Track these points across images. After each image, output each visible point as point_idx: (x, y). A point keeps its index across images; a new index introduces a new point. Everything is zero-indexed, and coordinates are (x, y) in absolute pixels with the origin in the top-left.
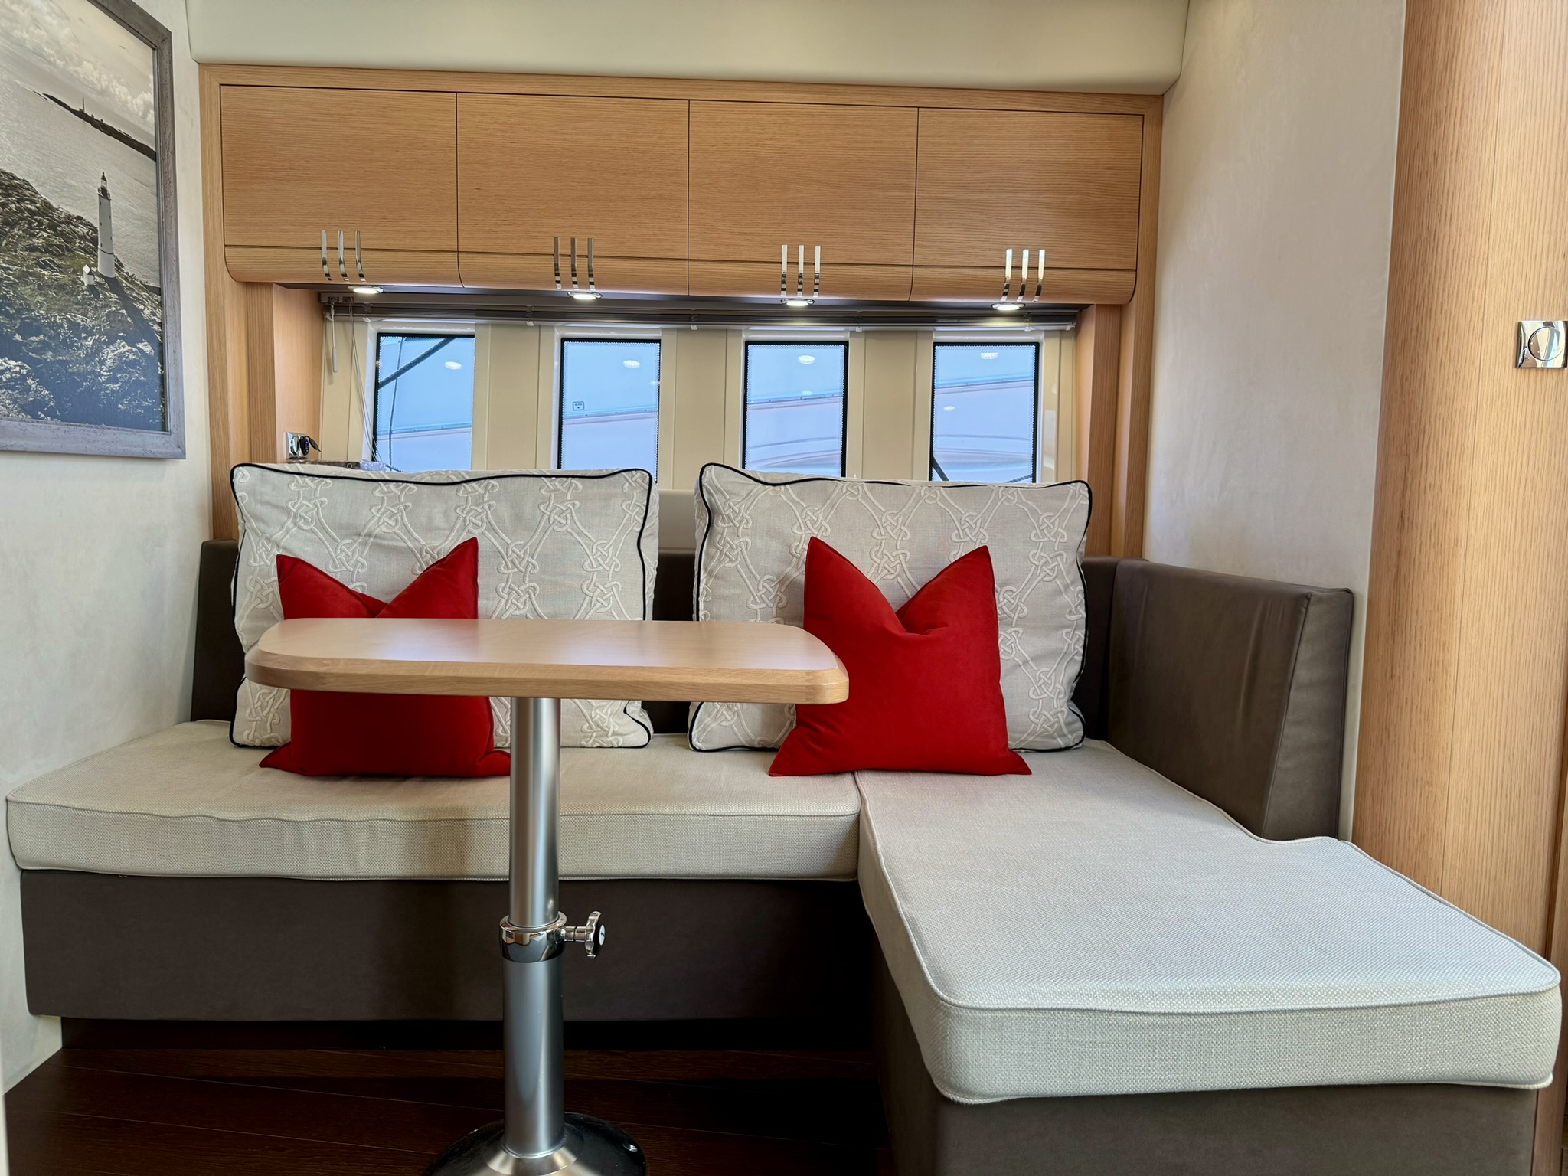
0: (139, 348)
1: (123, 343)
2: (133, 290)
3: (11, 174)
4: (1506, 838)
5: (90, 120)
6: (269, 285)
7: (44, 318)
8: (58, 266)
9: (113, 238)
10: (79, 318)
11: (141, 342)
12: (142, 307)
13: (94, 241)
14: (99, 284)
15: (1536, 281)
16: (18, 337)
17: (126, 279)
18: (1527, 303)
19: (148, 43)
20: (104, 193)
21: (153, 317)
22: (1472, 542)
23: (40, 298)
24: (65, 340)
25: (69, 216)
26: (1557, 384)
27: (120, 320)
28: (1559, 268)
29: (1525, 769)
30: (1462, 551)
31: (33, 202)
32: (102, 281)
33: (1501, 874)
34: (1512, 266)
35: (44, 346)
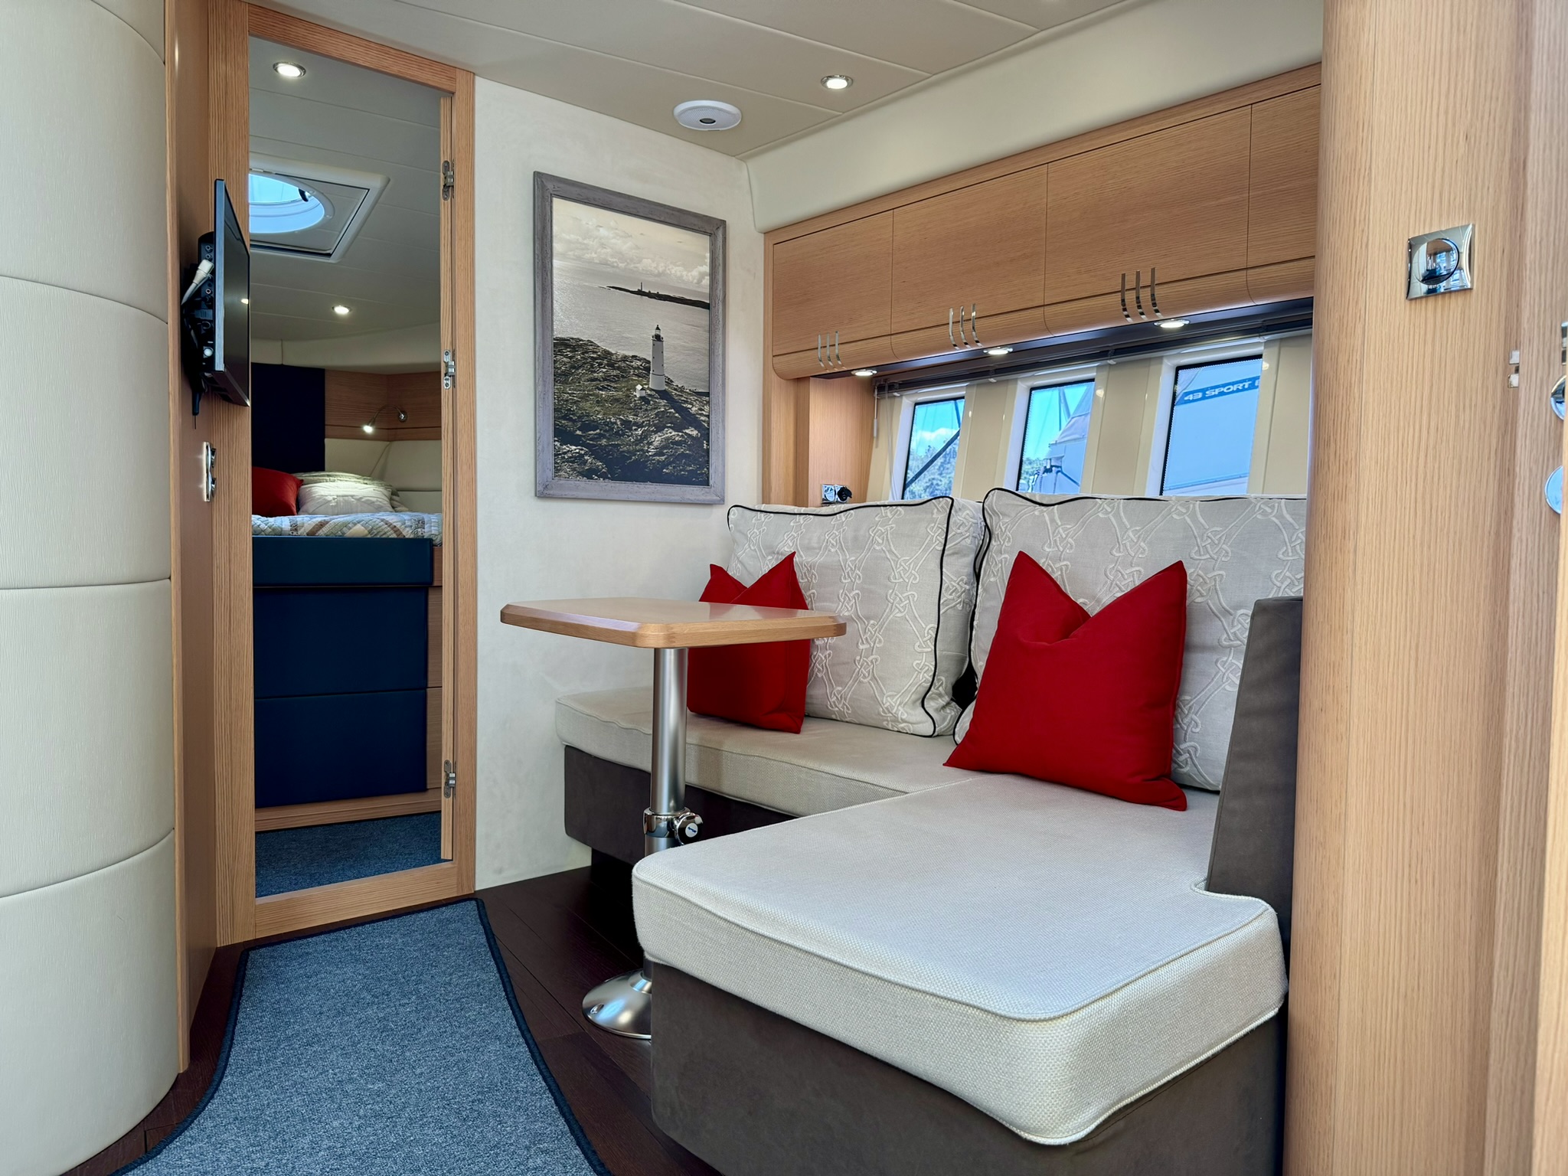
0: (686, 433)
1: (671, 430)
2: (682, 396)
3: (578, 339)
4: (1417, 941)
5: (649, 295)
6: (808, 378)
7: (600, 419)
8: (614, 388)
9: (664, 365)
10: (631, 418)
11: (688, 428)
12: (690, 406)
13: (648, 369)
14: (650, 395)
15: (1430, 181)
16: (578, 432)
17: (675, 390)
18: (1420, 212)
19: (705, 233)
20: (658, 338)
21: (700, 412)
22: (1362, 533)
23: (597, 408)
24: (617, 432)
25: (625, 357)
26: (1463, 312)
27: (668, 417)
28: (1460, 155)
29: (1440, 847)
30: (1351, 545)
31: (594, 352)
32: (653, 393)
33: (1413, 990)
34: (1400, 169)
35: (600, 436)
